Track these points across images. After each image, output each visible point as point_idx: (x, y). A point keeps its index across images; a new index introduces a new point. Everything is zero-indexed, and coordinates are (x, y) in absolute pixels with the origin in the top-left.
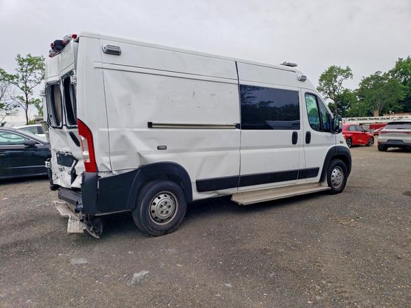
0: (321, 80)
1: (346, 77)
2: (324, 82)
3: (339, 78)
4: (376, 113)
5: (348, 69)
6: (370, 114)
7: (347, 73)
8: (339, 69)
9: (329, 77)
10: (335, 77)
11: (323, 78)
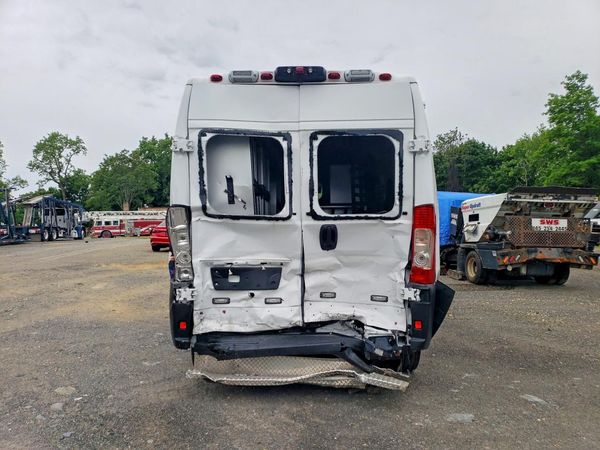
0: (37, 151)
1: (77, 151)
2: (42, 154)
3: (66, 152)
4: (126, 206)
5: (79, 141)
6: (117, 208)
7: (77, 145)
8: (66, 138)
9: (50, 148)
10: (60, 149)
11: (39, 148)
